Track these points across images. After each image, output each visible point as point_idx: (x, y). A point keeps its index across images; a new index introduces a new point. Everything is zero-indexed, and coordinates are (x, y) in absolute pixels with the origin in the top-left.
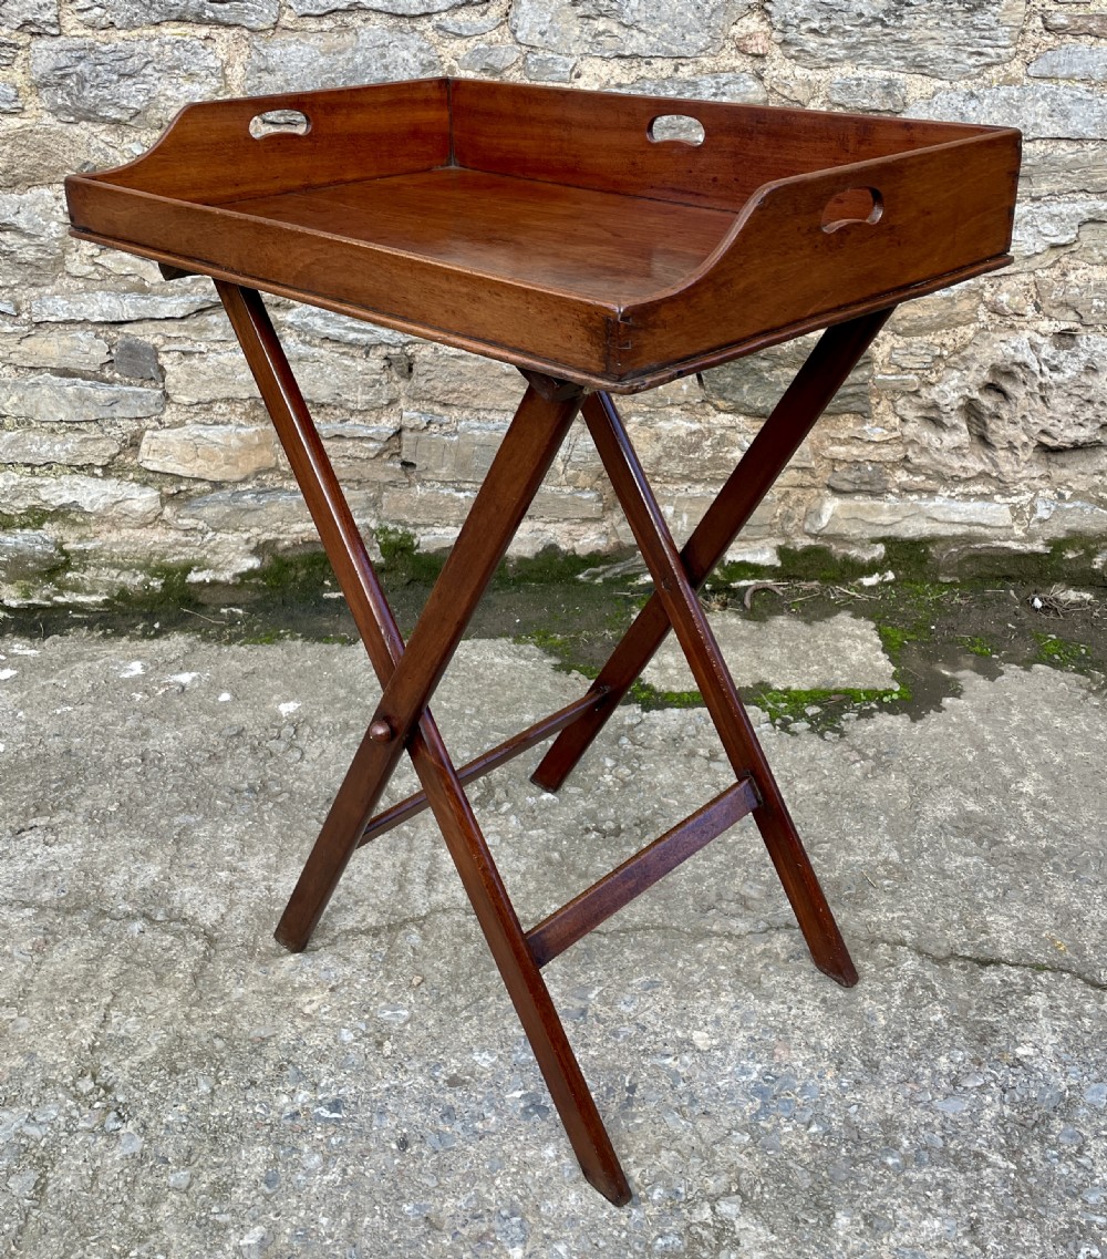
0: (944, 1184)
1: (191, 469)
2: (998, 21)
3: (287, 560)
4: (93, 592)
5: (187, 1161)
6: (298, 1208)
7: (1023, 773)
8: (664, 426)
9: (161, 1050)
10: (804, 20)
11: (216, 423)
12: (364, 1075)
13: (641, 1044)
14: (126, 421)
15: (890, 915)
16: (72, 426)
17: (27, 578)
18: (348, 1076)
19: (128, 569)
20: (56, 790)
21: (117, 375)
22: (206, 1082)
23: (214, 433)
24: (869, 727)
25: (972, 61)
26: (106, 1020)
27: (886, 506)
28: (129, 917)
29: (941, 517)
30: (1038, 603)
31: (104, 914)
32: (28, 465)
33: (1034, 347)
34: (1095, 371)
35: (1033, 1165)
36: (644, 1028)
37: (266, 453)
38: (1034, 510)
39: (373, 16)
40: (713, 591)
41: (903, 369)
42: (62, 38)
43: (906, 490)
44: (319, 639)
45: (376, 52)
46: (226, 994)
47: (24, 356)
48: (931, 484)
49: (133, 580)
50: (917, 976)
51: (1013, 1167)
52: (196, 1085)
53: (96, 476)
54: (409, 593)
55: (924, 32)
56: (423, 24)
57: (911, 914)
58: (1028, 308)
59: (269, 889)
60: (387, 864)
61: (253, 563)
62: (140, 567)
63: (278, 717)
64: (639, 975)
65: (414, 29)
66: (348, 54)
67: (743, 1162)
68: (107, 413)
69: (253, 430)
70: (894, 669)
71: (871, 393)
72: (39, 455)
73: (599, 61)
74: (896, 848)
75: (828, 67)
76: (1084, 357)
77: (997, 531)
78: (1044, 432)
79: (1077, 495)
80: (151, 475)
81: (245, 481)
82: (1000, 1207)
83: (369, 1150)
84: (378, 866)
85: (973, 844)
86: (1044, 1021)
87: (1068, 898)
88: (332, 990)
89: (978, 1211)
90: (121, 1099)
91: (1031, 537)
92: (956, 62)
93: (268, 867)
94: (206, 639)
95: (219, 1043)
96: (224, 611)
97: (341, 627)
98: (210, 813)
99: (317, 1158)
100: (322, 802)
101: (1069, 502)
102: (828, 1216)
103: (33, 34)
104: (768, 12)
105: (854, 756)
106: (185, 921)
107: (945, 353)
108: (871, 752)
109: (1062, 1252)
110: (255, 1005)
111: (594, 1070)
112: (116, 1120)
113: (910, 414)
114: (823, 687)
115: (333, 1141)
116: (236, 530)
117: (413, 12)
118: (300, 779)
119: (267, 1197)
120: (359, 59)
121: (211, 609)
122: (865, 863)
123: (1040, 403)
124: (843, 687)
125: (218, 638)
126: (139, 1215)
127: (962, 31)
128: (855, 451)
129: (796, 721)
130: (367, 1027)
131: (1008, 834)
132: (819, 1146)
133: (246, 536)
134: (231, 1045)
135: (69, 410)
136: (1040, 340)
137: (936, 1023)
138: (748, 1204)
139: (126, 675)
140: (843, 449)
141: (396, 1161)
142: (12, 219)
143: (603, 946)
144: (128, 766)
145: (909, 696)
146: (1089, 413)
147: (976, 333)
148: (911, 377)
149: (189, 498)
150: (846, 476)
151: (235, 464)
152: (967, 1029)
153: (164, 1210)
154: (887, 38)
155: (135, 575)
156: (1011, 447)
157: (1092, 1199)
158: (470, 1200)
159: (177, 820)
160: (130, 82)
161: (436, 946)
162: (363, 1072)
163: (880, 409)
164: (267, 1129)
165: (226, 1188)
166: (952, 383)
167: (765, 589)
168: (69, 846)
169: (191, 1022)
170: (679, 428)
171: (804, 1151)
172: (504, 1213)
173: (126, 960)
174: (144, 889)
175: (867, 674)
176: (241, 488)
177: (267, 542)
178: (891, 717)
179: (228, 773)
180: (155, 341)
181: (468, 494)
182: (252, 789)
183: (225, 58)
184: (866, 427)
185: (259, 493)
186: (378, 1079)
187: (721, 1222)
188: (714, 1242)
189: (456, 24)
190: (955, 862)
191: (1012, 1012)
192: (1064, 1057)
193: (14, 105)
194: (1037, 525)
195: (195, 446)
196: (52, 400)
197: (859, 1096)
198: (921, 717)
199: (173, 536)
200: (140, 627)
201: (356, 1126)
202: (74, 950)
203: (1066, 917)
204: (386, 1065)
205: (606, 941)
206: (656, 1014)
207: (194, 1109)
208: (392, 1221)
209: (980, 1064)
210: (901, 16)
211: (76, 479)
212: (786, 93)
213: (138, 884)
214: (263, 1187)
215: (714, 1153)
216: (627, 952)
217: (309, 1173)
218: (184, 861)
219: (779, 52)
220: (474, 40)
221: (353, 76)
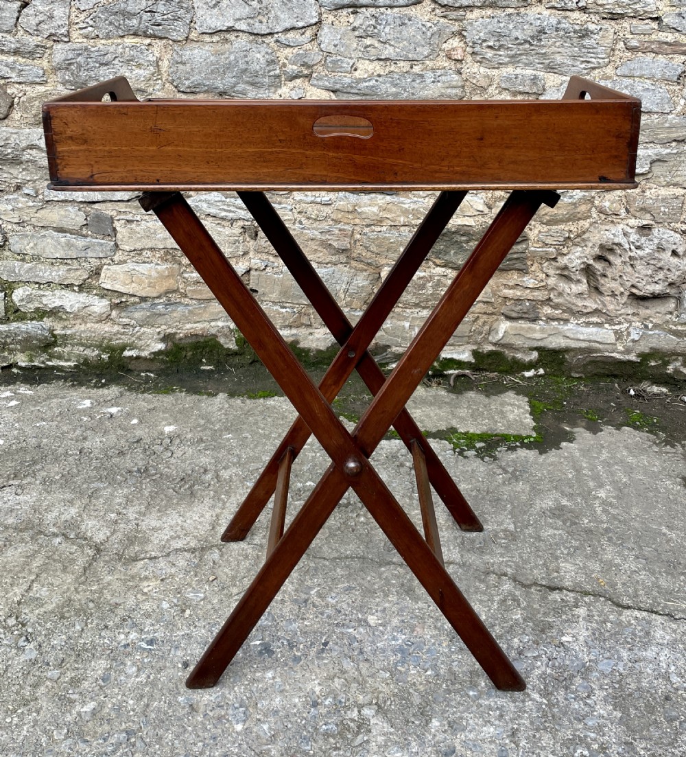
0: (500, 708)
1: (128, 288)
2: (598, 43)
3: (181, 346)
4: (69, 360)
5: (60, 665)
6: (118, 694)
7: (601, 486)
9: (58, 606)
10: (485, 41)
11: (144, 262)
12: (171, 627)
13: (335, 620)
14: (94, 260)
15: (501, 559)
16: (63, 261)
17: (32, 350)
18: (162, 626)
19: (89, 347)
20: (27, 466)
21: (89, 233)
22: (80, 625)
23: (143, 268)
24: (512, 456)
25: (583, 66)
26: (30, 588)
27: (538, 327)
28: (55, 535)
29: (572, 336)
30: (632, 392)
31: (41, 532)
32: (37, 283)
33: (625, 234)
34: (664, 250)
35: (558, 701)
36: (340, 612)
37: (172, 281)
38: (629, 334)
39: (241, 34)
40: (433, 376)
41: (547, 244)
42: (70, 43)
43: (550, 319)
44: (196, 393)
45: (242, 54)
46: (101, 579)
47: (39, 220)
48: (565, 316)
49: (92, 354)
50: (510, 593)
51: (545, 701)
52: (74, 626)
53: (74, 291)
54: (251, 369)
55: (554, 49)
56: (268, 40)
57: (514, 559)
58: (622, 211)
59: (137, 525)
60: (208, 515)
61: (161, 346)
62: (97, 346)
63: (162, 433)
64: (343, 583)
65: (264, 42)
66: (227, 56)
67: (384, 688)
68: (83, 254)
69: (165, 267)
70: (534, 424)
71: (526, 258)
72: (44, 277)
73: (367, 62)
74: (514, 523)
75: (498, 68)
76: (656, 241)
77: (606, 346)
78: (633, 286)
79: (656, 326)
80: (106, 292)
81: (159, 297)
82: (532, 723)
83: (165, 667)
84: (202, 516)
85: (561, 523)
86: (582, 623)
87: (612, 556)
88: (162, 580)
89: (519, 724)
90: (30, 630)
91: (628, 351)
92: (574, 66)
93: (140, 513)
94: (130, 389)
95: (91, 605)
96: (143, 374)
97: (209, 387)
98: (112, 482)
99: (135, 669)
100: (178, 480)
101: (651, 330)
102: (427, 721)
103: (54, 41)
104: (464, 36)
105: (499, 471)
106: (86, 539)
107: (572, 236)
108: (510, 470)
109: (565, 751)
110: (117, 586)
111: (306, 633)
112: (24, 641)
113: (551, 272)
114: (489, 432)
115: (146, 660)
116: (153, 326)
117: (263, 32)
118: (168, 467)
119: (101, 687)
120: (232, 57)
121: (136, 373)
122: (493, 530)
123: (630, 268)
124: (501, 433)
125: (137, 390)
126: (27, 692)
127: (577, 49)
128: (518, 293)
129: (468, 450)
130: (178, 601)
131: (584, 519)
132: (430, 682)
133: (158, 330)
134: (98, 606)
135: (62, 252)
136: (629, 230)
137: (516, 620)
138: (380, 709)
139: (81, 407)
140: (511, 291)
141: (180, 674)
142: (37, 142)
143: (325, 566)
144: (71, 455)
145: (540, 440)
146: (661, 275)
147: (591, 225)
148: (551, 249)
149: (127, 306)
150: (513, 308)
151: (154, 287)
152: (534, 624)
153: (42, 689)
154: (533, 52)
155: (94, 351)
156: (613, 295)
157: (590, 723)
158: (218, 697)
159: (92, 485)
160: (106, 68)
161: (227, 560)
162: (171, 626)
163: (533, 268)
164: (109, 651)
165: (79, 681)
166: (577, 254)
167: (464, 375)
168: (29, 496)
169: (78, 592)
171: (421, 684)
172: (236, 705)
173: (48, 557)
174: (66, 521)
175: (517, 426)
176: (157, 301)
177: (170, 334)
178: (528, 451)
179: (127, 462)
180: (112, 213)
181: (288, 309)
182: (139, 471)
183: (158, 56)
184: (525, 279)
185: (167, 305)
186: (179, 629)
187: (363, 719)
188: (356, 729)
189: (287, 39)
190: (547, 533)
191: (564, 617)
192: (590, 643)
193: (42, 79)
194: (631, 344)
195: (131, 275)
196: (52, 245)
197: (460, 657)
198: (546, 452)
199: (116, 328)
200: (94, 382)
201: (160, 653)
202: (20, 551)
203: (608, 567)
204: (184, 622)
205: (327, 563)
206: (348, 604)
207: (70, 638)
208: (170, 705)
209: (538, 644)
210: (541, 40)
211: (63, 292)
212: (474, 82)
213: (63, 518)
214: (101, 682)
215: (366, 682)
216: (338, 570)
217: (128, 676)
218: (92, 507)
219: (470, 58)
220: (296, 49)
221: (229, 67)
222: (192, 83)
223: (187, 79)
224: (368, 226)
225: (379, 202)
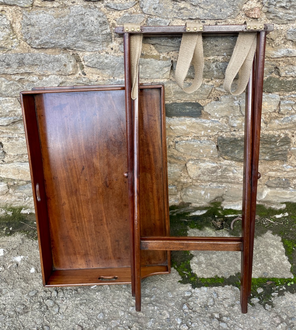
1: (18, 177)
8: (203, 165)
10: (279, 2)
11: (25, 162)
24: (283, 301)
27: (289, 192)
40: (218, 218)
45: (79, 17)
56: (99, 5)
65: (96, 7)
66: (66, 18)
70: (290, 265)
71: (288, 154)
75: (287, 23)
80: (3, 179)
94: (28, 237)
96: (35, 223)
105: (278, 320)
108: (285, 318)
114: (263, 276)
120: (71, 21)
121: (31, 222)
124: (271, 276)
128: (279, 174)
129: (253, 297)
140: (274, 173)
149: (18, 186)
150: (274, 182)
155: (2, 210)
163: (291, 159)
170: (208, 166)
175: (280, 269)
183: (11, 20)
184: (285, 165)
189: (115, 4)
195: (18, 169)
199: (14, 198)
200: (5, 229)
219: (265, 16)
220: (123, 12)
221: (69, 29)
222: (42, 41)
223: (37, 39)
224: (178, 137)
225: (187, 122)
